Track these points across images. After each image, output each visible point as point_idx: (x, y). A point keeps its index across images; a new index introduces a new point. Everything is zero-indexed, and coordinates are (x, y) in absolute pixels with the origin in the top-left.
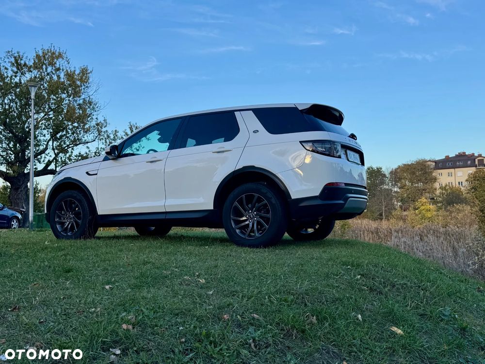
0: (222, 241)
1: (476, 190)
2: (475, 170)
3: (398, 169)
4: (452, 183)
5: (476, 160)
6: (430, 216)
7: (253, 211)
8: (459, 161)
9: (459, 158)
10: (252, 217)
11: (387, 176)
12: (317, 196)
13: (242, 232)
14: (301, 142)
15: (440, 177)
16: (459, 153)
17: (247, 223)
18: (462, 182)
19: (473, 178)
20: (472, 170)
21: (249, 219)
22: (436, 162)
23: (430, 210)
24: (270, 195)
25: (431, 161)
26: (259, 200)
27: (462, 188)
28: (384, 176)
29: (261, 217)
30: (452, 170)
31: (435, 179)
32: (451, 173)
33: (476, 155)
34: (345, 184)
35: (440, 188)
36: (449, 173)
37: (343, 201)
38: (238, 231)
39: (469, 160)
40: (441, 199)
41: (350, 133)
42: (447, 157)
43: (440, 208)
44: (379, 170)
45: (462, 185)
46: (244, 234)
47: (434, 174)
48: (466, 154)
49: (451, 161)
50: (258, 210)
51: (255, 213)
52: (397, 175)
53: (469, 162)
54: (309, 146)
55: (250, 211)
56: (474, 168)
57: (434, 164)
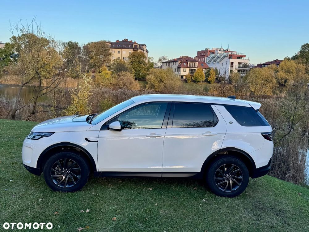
1: (133, 63)
2: (133, 51)
3: (88, 45)
4: (120, 58)
5: (134, 45)
6: (108, 77)
8: (124, 44)
9: (124, 43)
11: (82, 49)
15: (114, 53)
16: (124, 40)
18: (125, 58)
19: (132, 56)
20: (131, 51)
22: (111, 43)
23: (108, 74)
25: (109, 43)
27: (126, 62)
28: (80, 48)
30: (120, 50)
31: (110, 54)
32: (120, 51)
33: (133, 42)
35: (114, 60)
36: (118, 51)
39: (130, 44)
40: (113, 67)
42: (118, 41)
43: (113, 73)
44: (76, 44)
45: (125, 59)
47: (110, 51)
48: (128, 40)
49: (120, 44)
52: (88, 48)
53: (130, 46)
56: (132, 50)
57: (110, 44)
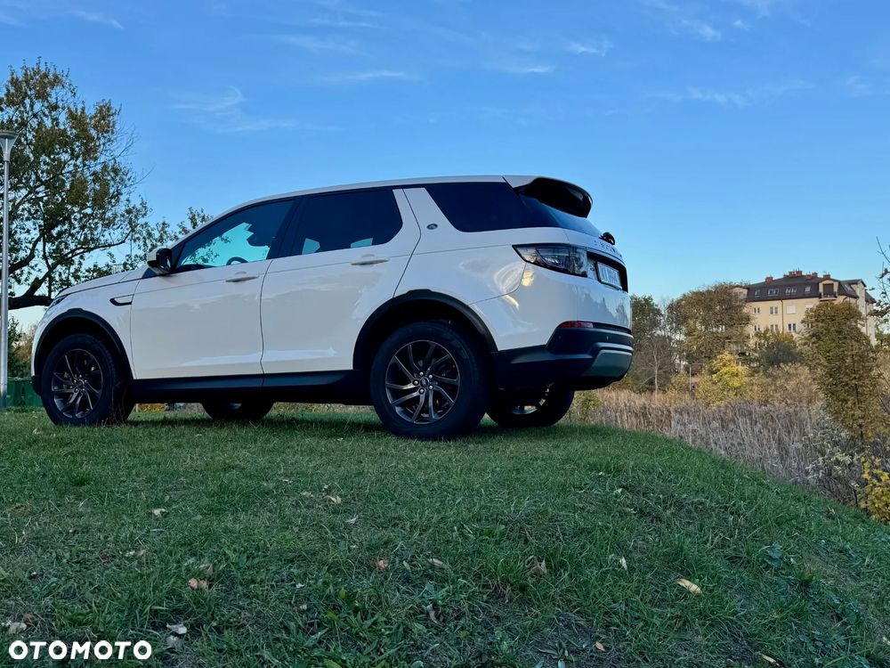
0: (368, 428)
1: (819, 338)
2: (818, 303)
3: (682, 300)
4: (776, 326)
5: (821, 286)
6: (737, 384)
7: (427, 373)
8: (790, 286)
9: (790, 282)
10: (424, 382)
11: (663, 313)
12: (545, 346)
13: (405, 412)
14: (515, 247)
15: (757, 315)
16: (790, 273)
17: (415, 394)
18: (794, 325)
19: (816, 317)
20: (812, 303)
21: (419, 387)
22: (749, 288)
23: (737, 375)
24: (457, 343)
25: (741, 287)
26: (438, 353)
27: (795, 336)
28: (658, 312)
29: (441, 384)
30: (777, 304)
31: (747, 319)
32: (776, 308)
33: (820, 275)
34: (594, 324)
35: (756, 335)
36: (772, 308)
37: (590, 354)
38: (398, 409)
39: (807, 285)
40: (756, 355)
41: (603, 232)
42: (769, 280)
43: (756, 371)
44: (648, 301)
45: (794, 329)
46: (410, 415)
47: (745, 310)
48: (803, 274)
49: (775, 287)
50: (436, 371)
51: (431, 376)
52: (681, 311)
53: (808, 289)
54: (529, 255)
55: (422, 373)
56: (817, 299)
57: (745, 291)
